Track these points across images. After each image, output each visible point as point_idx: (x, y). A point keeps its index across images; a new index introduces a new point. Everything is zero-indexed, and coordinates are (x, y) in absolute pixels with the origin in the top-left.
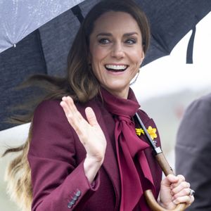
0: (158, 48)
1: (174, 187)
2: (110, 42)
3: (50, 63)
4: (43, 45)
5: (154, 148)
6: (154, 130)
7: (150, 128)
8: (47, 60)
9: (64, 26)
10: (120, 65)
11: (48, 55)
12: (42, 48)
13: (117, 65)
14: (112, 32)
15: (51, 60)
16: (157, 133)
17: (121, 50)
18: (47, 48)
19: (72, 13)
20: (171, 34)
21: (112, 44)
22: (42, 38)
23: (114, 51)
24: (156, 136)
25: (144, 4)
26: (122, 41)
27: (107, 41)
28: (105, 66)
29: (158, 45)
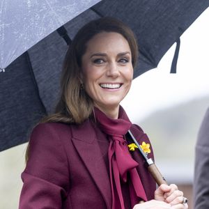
0: (145, 62)
1: (167, 196)
2: (104, 61)
3: (41, 83)
4: (33, 66)
5: (146, 160)
6: (148, 146)
7: (144, 143)
8: (38, 81)
9: (52, 47)
10: (115, 84)
11: (38, 76)
12: (32, 70)
13: (112, 84)
14: (106, 52)
15: (41, 81)
16: (151, 148)
17: (116, 69)
18: (36, 70)
19: (58, 34)
20: (157, 47)
21: (106, 64)
22: (31, 60)
23: (110, 71)
24: (149, 152)
25: (128, 20)
26: (116, 61)
27: (102, 61)
28: (100, 84)
29: (144, 59)
